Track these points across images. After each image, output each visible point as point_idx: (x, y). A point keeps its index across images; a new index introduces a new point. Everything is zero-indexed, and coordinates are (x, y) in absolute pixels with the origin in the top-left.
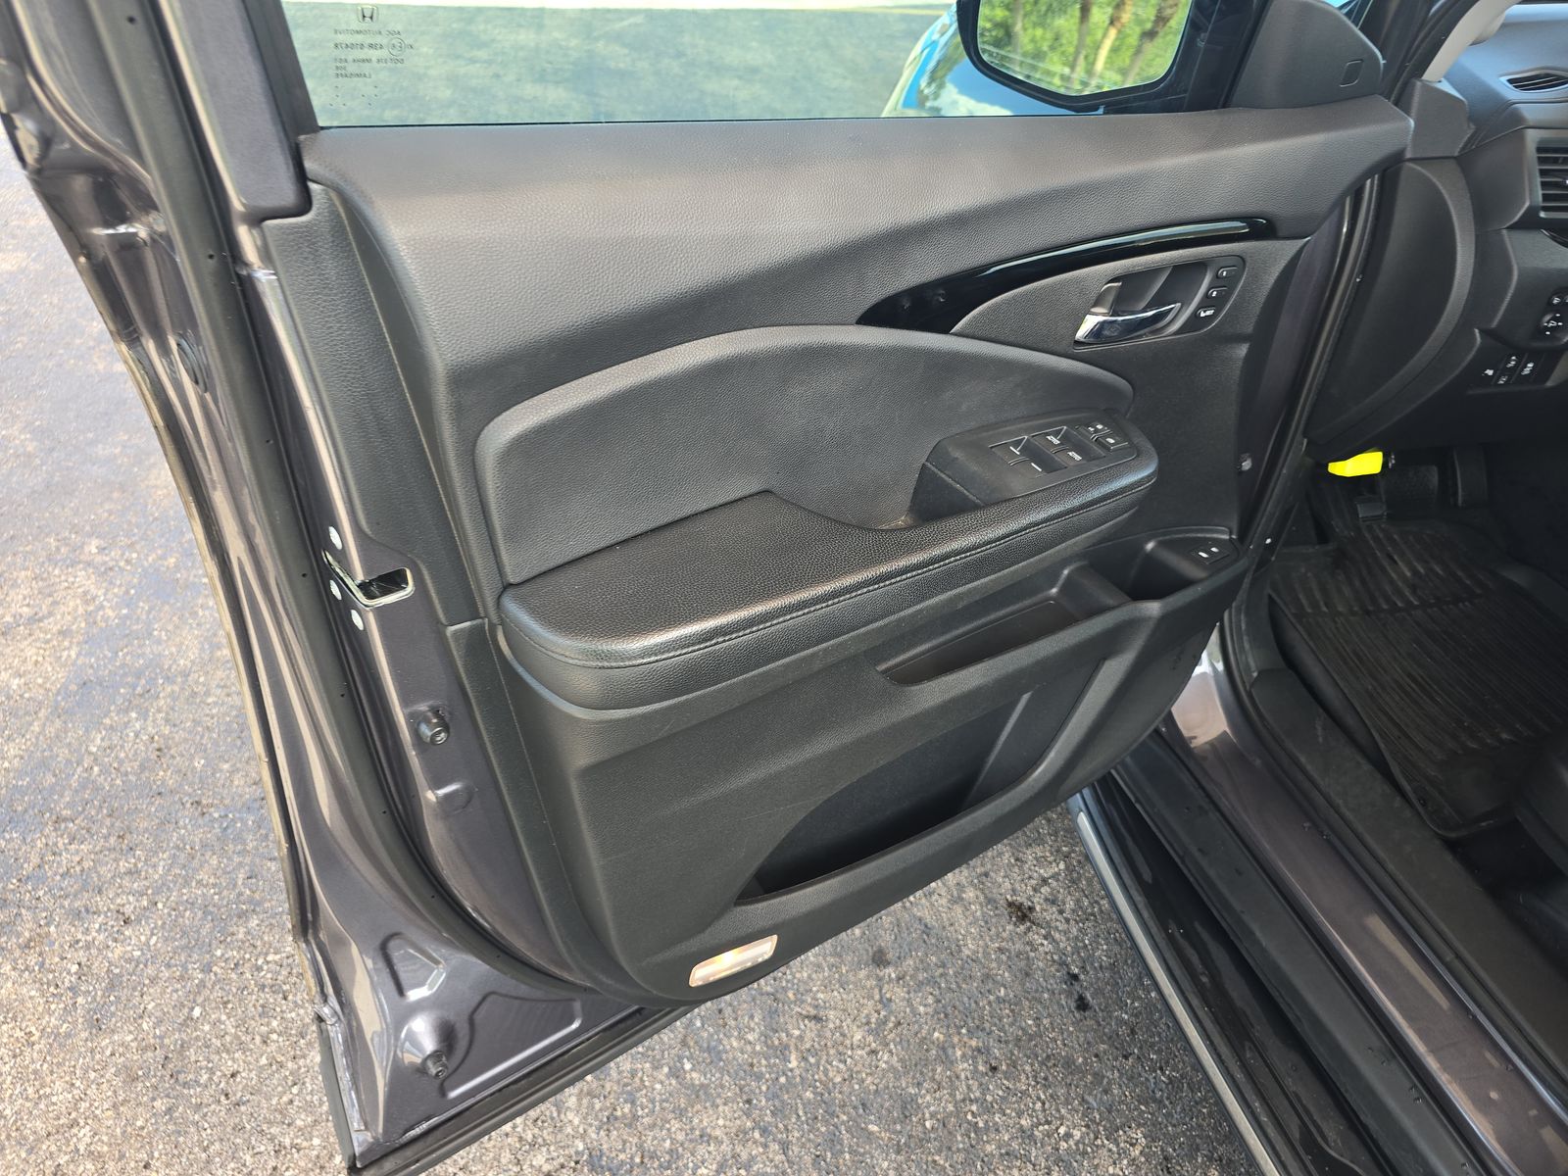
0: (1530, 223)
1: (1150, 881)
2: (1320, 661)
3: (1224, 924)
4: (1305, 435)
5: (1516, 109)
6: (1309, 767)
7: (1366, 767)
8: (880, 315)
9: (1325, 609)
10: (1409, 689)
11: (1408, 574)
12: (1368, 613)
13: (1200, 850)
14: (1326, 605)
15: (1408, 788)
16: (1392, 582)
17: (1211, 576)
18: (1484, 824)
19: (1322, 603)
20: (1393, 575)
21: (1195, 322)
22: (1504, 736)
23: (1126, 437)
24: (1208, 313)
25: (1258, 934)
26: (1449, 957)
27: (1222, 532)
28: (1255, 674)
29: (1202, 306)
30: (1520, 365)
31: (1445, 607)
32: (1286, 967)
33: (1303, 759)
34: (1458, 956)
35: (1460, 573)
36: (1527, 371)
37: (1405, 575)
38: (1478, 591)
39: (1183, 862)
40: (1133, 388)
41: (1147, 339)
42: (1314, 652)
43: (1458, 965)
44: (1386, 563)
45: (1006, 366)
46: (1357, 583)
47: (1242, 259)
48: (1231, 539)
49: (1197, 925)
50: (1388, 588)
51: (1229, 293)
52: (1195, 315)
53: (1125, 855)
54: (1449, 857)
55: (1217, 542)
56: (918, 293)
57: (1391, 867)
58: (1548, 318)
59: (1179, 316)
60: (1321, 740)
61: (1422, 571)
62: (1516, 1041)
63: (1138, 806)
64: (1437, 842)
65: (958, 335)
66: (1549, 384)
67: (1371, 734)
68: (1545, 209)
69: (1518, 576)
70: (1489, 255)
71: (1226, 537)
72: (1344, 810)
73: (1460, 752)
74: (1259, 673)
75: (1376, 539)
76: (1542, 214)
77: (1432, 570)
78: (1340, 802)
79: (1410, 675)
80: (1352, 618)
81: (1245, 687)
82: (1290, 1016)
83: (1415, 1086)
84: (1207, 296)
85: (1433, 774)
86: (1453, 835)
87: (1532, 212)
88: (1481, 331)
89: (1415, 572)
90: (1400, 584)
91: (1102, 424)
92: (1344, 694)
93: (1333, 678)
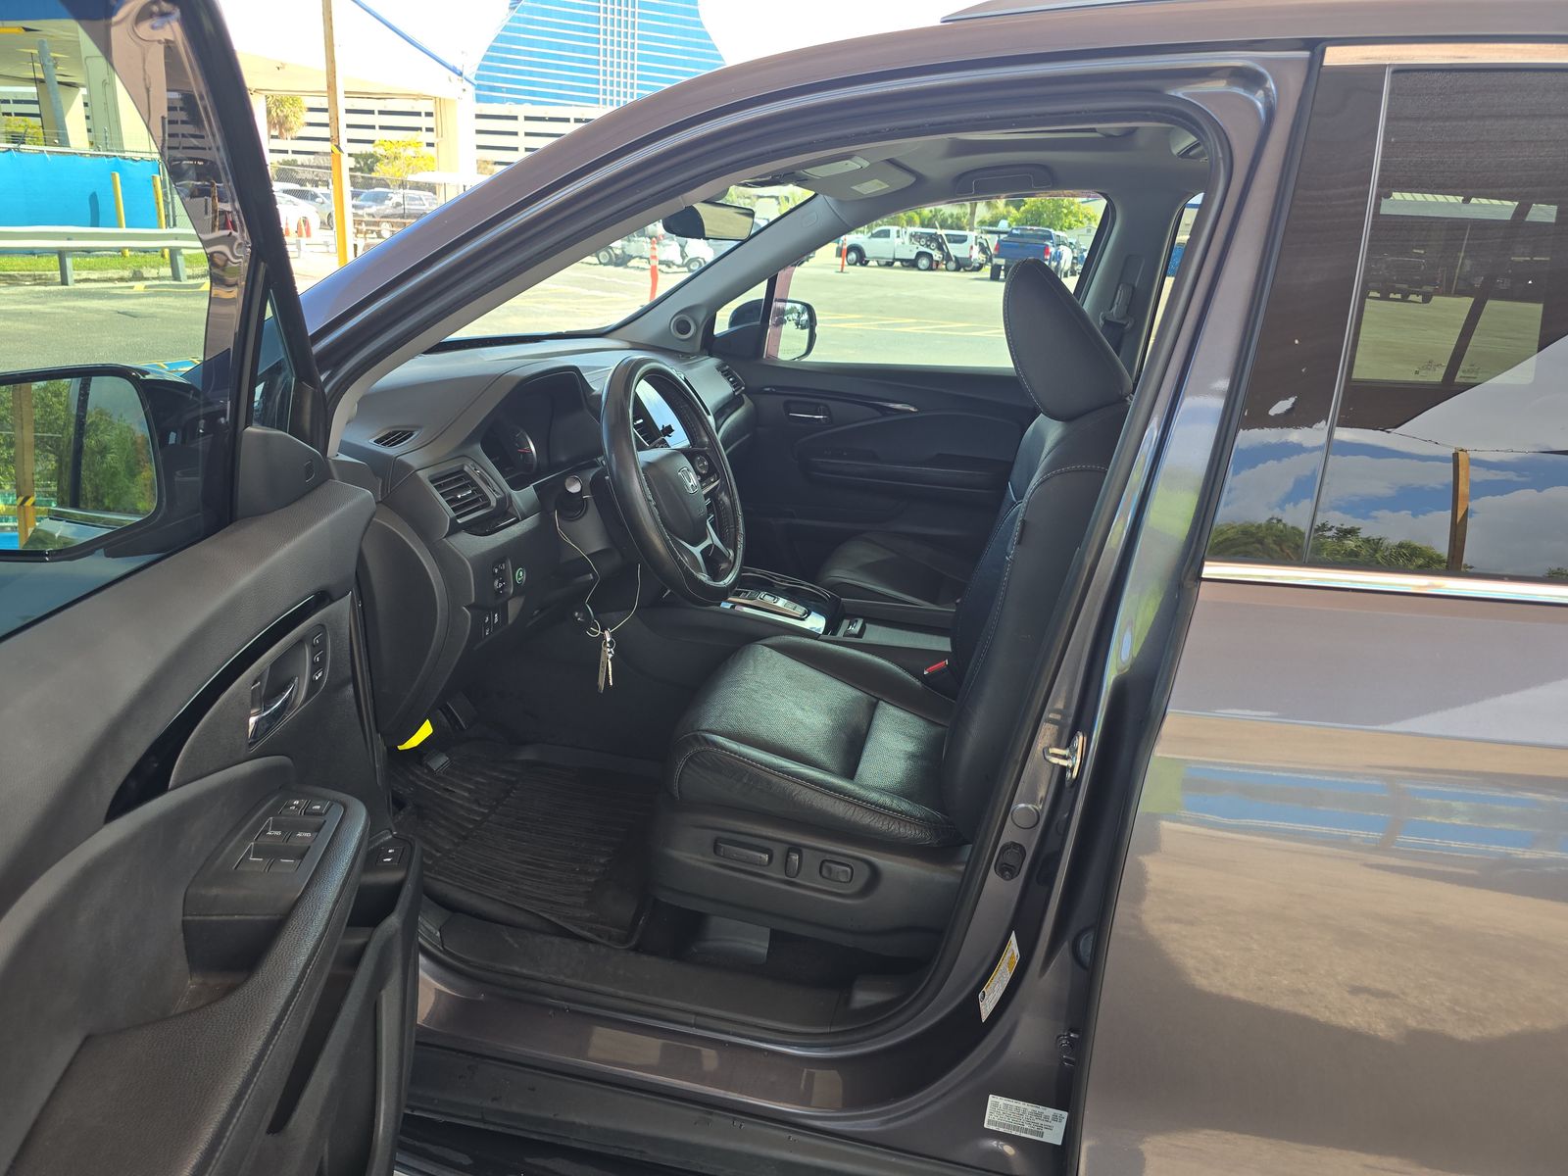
0: (455, 529)
1: (471, 1162)
2: (471, 891)
3: (547, 1139)
4: (378, 731)
5: (400, 461)
6: (525, 971)
7: (557, 940)
8: (120, 806)
9: (438, 855)
10: (529, 871)
11: (466, 794)
12: (465, 838)
13: (494, 1099)
14: (437, 851)
15: (588, 934)
16: (461, 806)
17: (408, 870)
18: (641, 922)
19: (434, 852)
20: (459, 802)
21: (313, 685)
22: (602, 861)
23: (325, 799)
24: (320, 675)
25: (577, 1120)
26: (692, 1019)
27: (385, 835)
28: (438, 934)
29: (313, 672)
30: (492, 618)
31: (505, 803)
32: (609, 1124)
33: (517, 969)
34: (697, 1014)
35: (495, 774)
36: (496, 620)
37: (465, 797)
38: (514, 779)
39: (485, 1122)
40: (292, 759)
41: (289, 716)
42: (462, 888)
43: (701, 1020)
44: (446, 796)
45: (213, 794)
46: (443, 822)
47: (321, 627)
48: (394, 836)
49: (529, 1160)
50: (462, 812)
51: (325, 654)
52: (312, 681)
53: (436, 1161)
54: (645, 958)
55: (388, 845)
56: (137, 771)
57: (622, 993)
58: (496, 582)
59: (299, 690)
60: (516, 946)
61: (472, 787)
62: (758, 1035)
63: (415, 1113)
64: (632, 954)
65: (175, 787)
66: (510, 622)
67: (544, 918)
68: (459, 517)
69: (528, 754)
70: (444, 557)
71: (390, 837)
72: (568, 981)
73: (590, 889)
74: (440, 931)
75: (428, 783)
76: (459, 521)
77: (477, 783)
78: (562, 977)
79: (524, 862)
80: (459, 849)
81: (440, 951)
82: (635, 1156)
83: (735, 1119)
84: (313, 663)
85: (588, 915)
86: (633, 943)
87: (453, 521)
88: (468, 607)
89: (469, 791)
90: (467, 805)
91: (297, 799)
92: (504, 903)
93: (487, 897)
